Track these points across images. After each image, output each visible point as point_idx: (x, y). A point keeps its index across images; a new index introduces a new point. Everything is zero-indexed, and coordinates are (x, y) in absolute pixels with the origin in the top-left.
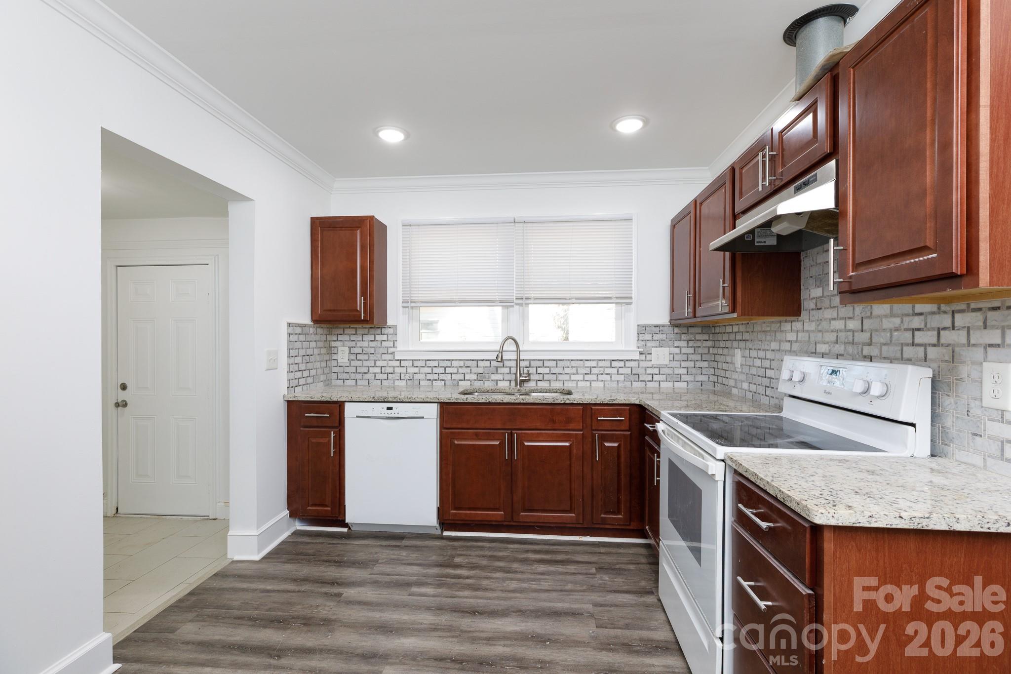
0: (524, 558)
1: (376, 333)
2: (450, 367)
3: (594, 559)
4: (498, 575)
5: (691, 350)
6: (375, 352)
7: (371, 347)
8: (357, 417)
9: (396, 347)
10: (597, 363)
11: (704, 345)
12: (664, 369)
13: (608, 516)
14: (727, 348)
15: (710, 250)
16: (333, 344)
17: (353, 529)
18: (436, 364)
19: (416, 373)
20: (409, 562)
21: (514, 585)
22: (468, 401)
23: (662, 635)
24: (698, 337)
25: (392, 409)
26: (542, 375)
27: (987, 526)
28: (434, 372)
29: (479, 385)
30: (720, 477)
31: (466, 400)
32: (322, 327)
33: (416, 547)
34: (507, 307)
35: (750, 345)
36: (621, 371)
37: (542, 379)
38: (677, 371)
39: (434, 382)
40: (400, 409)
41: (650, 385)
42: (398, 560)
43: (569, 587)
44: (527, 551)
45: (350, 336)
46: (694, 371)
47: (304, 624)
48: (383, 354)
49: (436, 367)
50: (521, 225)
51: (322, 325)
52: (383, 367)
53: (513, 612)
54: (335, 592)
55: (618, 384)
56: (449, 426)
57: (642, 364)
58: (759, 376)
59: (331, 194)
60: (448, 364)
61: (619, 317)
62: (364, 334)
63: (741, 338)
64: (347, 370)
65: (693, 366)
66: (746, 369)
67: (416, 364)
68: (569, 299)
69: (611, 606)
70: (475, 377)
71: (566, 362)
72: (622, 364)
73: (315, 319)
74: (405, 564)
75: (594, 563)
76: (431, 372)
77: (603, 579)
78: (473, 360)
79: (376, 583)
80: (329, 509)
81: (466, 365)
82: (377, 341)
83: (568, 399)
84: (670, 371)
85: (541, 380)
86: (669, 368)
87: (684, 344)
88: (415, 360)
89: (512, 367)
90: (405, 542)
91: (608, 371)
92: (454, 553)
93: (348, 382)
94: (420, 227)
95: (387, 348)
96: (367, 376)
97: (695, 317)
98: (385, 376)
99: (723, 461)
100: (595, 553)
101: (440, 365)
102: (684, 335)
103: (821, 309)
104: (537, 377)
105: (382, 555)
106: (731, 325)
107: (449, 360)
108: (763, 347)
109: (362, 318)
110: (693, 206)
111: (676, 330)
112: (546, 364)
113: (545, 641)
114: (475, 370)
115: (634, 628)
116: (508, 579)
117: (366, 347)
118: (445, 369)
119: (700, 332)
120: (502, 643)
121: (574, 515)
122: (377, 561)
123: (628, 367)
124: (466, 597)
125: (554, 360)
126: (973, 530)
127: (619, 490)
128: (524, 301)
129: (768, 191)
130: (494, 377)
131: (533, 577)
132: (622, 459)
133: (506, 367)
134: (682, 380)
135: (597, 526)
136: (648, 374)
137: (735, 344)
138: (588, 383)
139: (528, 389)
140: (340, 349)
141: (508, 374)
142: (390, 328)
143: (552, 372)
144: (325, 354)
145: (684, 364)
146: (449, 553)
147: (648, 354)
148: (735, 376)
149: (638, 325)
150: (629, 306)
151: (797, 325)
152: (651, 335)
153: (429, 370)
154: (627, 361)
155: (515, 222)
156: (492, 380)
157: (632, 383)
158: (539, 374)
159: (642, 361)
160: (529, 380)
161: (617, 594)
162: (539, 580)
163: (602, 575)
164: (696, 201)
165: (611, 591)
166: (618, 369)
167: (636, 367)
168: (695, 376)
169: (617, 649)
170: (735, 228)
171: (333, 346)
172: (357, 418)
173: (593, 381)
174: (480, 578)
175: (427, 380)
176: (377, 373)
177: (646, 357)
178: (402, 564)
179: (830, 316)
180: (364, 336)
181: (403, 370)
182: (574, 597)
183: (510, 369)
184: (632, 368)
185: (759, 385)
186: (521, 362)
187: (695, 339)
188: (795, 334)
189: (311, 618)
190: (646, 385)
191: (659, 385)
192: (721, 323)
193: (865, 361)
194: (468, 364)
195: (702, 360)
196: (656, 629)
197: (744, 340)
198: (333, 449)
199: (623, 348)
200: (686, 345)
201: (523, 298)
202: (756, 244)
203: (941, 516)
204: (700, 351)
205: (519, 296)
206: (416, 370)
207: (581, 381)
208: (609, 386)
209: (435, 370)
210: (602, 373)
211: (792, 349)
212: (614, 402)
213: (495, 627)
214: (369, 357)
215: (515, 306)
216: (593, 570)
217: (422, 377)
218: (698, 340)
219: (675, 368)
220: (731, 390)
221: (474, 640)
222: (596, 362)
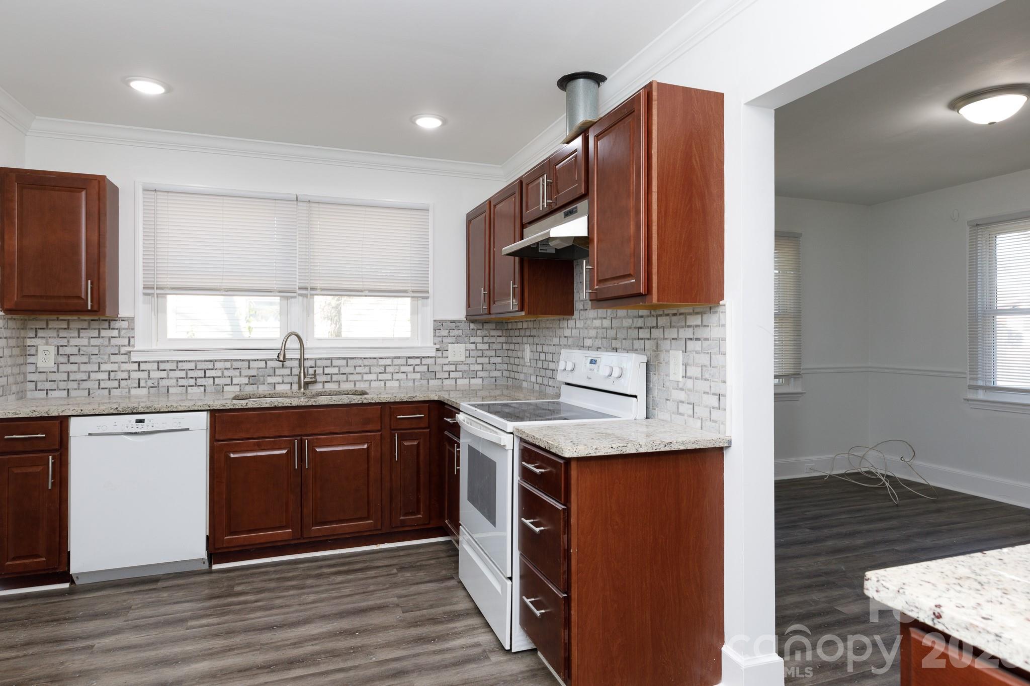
0: (318, 574)
1: (101, 327)
2: (212, 369)
3: (395, 561)
4: (292, 592)
5: (486, 346)
6: (99, 352)
7: (92, 346)
8: (90, 434)
9: (133, 346)
10: (392, 361)
11: (498, 341)
12: (460, 366)
13: (407, 518)
14: (518, 343)
15: (503, 254)
16: (29, 342)
17: (77, 582)
18: (192, 366)
19: (163, 378)
20: (175, 601)
21: (312, 597)
22: (249, 406)
23: (464, 605)
24: (493, 333)
25: (144, 422)
26: (329, 376)
27: (655, 448)
28: (189, 376)
29: (252, 390)
30: (509, 447)
31: (246, 406)
32: (15, 319)
33: (178, 586)
34: (287, 298)
35: (536, 340)
36: (417, 369)
37: (330, 380)
38: (473, 368)
39: (189, 388)
40: (154, 421)
41: (446, 382)
42: (159, 601)
43: (372, 588)
44: (321, 567)
45: (58, 331)
46: (487, 367)
47: (52, 682)
48: (112, 354)
49: (192, 370)
50: (305, 204)
51: (15, 316)
52: (112, 371)
53: (316, 618)
54: (81, 646)
55: (414, 383)
56: (222, 438)
57: (439, 361)
58: (544, 369)
59: (26, 135)
60: (210, 365)
61: (414, 312)
62: (82, 329)
63: (529, 334)
64: (52, 377)
65: (488, 362)
66: (533, 362)
67: (162, 366)
68: (361, 291)
69: (415, 595)
70: (246, 380)
71: (358, 360)
72: (418, 361)
73: (8, 308)
74: (170, 604)
75: (394, 565)
76: (185, 376)
77: (405, 576)
78: (243, 360)
79: (136, 628)
80: (44, 559)
81: (234, 367)
82: (102, 337)
83: (365, 398)
84: (466, 368)
85: (329, 382)
86: (465, 364)
87: (479, 340)
88: (162, 362)
89: (294, 368)
90: (160, 584)
91: (403, 369)
92: (231, 583)
93: (52, 394)
94: (170, 194)
95: (119, 347)
96: (85, 385)
97: (490, 313)
98: (116, 384)
99: (512, 433)
100: (395, 557)
101: (198, 368)
102: (479, 331)
103: (587, 310)
104: (324, 378)
105: (134, 601)
106: (521, 322)
107: (211, 361)
108: (547, 342)
109: (89, 308)
110: (488, 206)
111: (472, 326)
112: (335, 363)
113: (354, 633)
114: (246, 372)
115: (438, 606)
116: (304, 594)
117: (85, 346)
118: (205, 372)
119: (494, 328)
120: (310, 643)
121: (371, 521)
122: (130, 608)
123: (425, 365)
124: (260, 617)
125: (344, 359)
126: (649, 451)
127: (418, 490)
128: (308, 291)
129: (547, 211)
130: (271, 380)
131: (331, 587)
132: (422, 458)
133: (286, 368)
134: (478, 376)
135: (396, 530)
136: (445, 371)
137: (525, 339)
138: (382, 383)
139: (314, 392)
140: (40, 348)
141: (289, 375)
142: (122, 320)
143: (341, 372)
144: (18, 356)
145: (479, 360)
146: (226, 584)
147: (445, 350)
148: (525, 370)
149: (435, 321)
150: (425, 300)
151: (571, 323)
152: (448, 331)
153: (183, 374)
154: (424, 358)
155: (297, 200)
156: (268, 384)
157: (428, 382)
158: (326, 374)
159: (439, 357)
160: (315, 382)
161: (420, 585)
162: (339, 588)
163: (403, 573)
164: (490, 202)
165: (414, 584)
166: (414, 367)
167: (433, 365)
168: (489, 373)
169: (424, 624)
170: (523, 239)
171: (29, 344)
172: (90, 437)
173: (388, 380)
174: (271, 599)
175: (180, 386)
176: (103, 380)
177: (442, 353)
178: (166, 604)
179: (592, 316)
180: (81, 331)
181: (144, 375)
182: (378, 595)
183: (291, 369)
184: (428, 365)
185: (544, 377)
186: (305, 361)
187: (490, 335)
188: (570, 330)
189: (57, 675)
190: (442, 383)
191: (456, 383)
192: (513, 319)
193: (613, 352)
194: (236, 365)
195: (496, 356)
196: (457, 603)
197: (532, 336)
198: (52, 479)
199: (419, 345)
200: (481, 341)
201: (308, 289)
202: (540, 251)
203: (632, 445)
204: (494, 346)
205: (303, 285)
206: (164, 374)
207: (375, 381)
208: (405, 385)
209: (191, 374)
210: (397, 371)
211: (568, 344)
212: (414, 400)
213: (299, 633)
214: (90, 359)
215: (298, 297)
216: (395, 571)
217: (172, 382)
218: (492, 336)
219: (471, 364)
220: (522, 384)
221: (277, 648)
222: (390, 360)
